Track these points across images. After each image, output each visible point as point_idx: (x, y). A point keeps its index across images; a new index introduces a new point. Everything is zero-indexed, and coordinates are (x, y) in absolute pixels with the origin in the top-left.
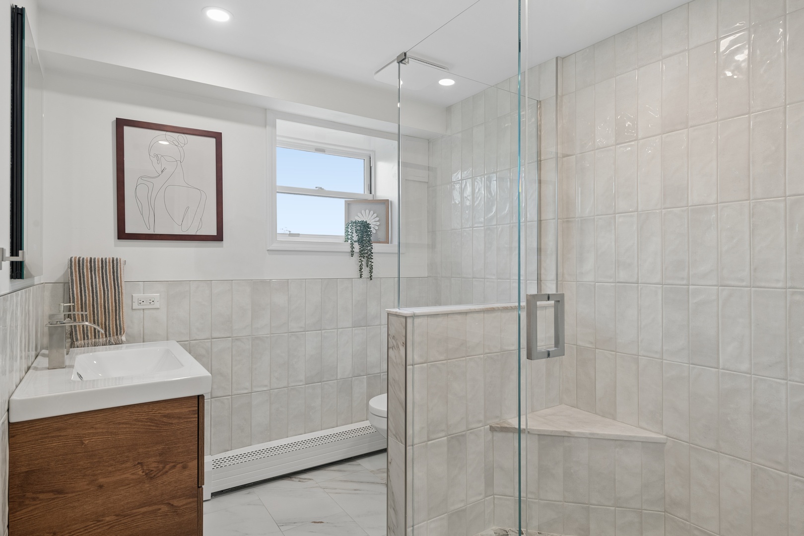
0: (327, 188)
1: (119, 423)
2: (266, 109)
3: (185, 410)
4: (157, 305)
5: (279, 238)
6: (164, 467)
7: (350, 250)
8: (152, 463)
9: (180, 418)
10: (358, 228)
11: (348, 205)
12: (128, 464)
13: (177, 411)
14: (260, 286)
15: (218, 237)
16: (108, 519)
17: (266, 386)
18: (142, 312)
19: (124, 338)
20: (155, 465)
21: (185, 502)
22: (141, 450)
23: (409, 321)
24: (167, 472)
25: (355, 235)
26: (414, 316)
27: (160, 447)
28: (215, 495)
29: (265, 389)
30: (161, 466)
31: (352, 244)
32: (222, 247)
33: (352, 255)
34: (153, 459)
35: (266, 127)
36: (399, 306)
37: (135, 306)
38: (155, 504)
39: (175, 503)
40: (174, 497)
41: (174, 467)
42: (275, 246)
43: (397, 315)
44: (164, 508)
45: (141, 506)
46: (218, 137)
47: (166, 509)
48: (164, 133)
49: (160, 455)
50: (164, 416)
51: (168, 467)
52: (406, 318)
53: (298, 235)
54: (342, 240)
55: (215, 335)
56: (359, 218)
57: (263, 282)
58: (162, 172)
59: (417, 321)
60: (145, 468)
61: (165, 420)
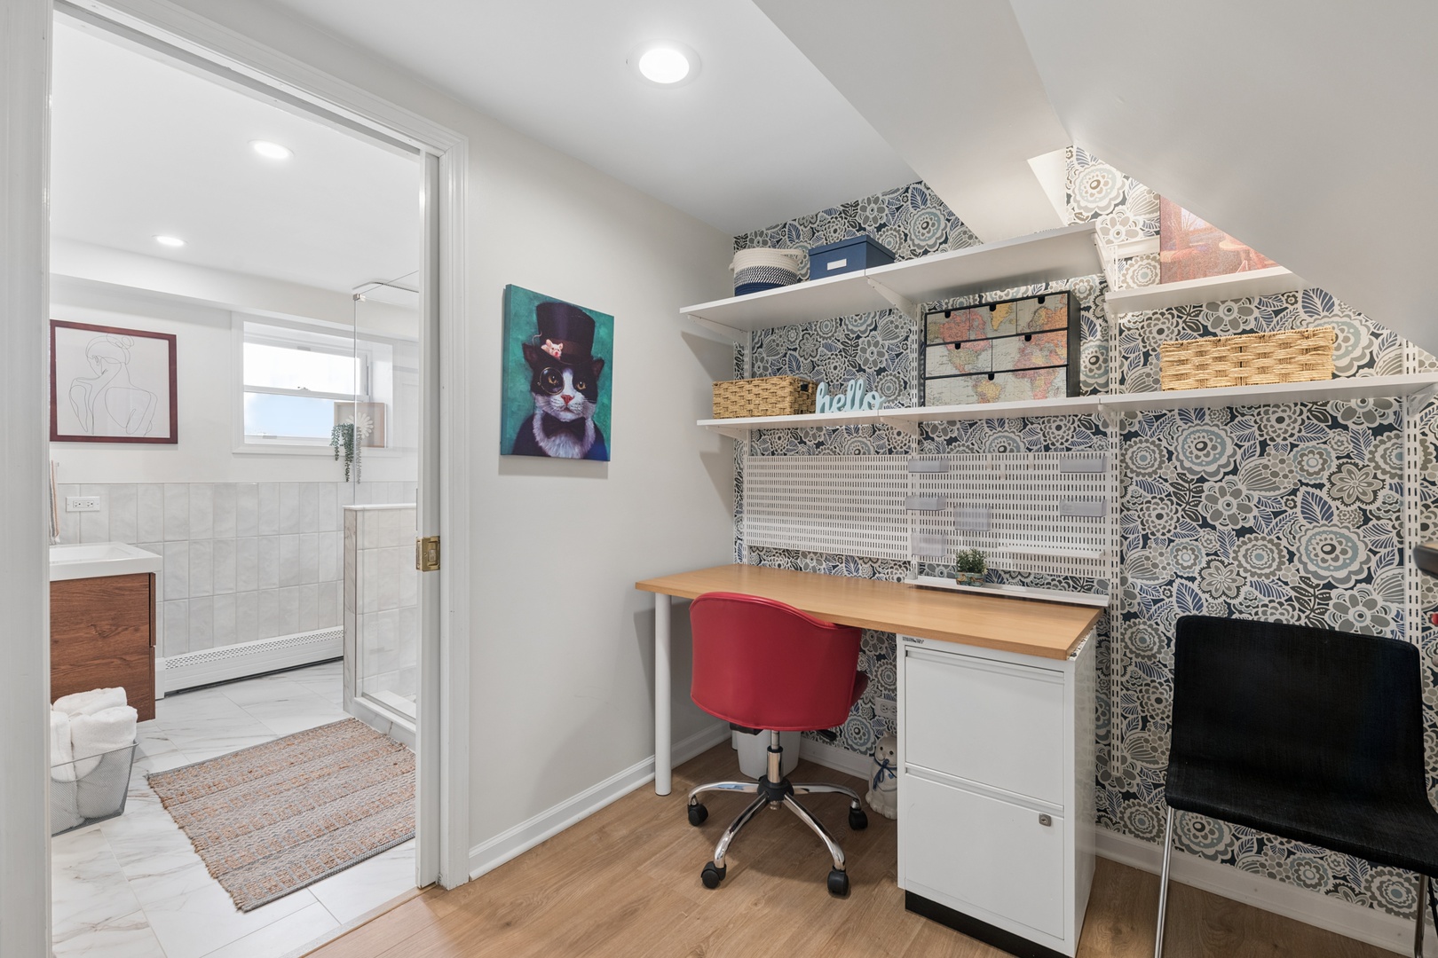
0: (312, 389)
1: (74, 593)
2: (231, 312)
3: (136, 584)
4: (96, 507)
5: (247, 441)
6: (116, 629)
7: (334, 453)
8: (105, 625)
9: (131, 590)
10: (346, 432)
11: (339, 407)
12: (82, 626)
13: (129, 585)
14: (223, 490)
15: (173, 439)
16: (63, 667)
17: (231, 589)
18: (78, 514)
19: (57, 539)
20: (109, 627)
21: (137, 658)
22: (94, 615)
23: (359, 514)
24: (119, 633)
25: (341, 438)
26: (364, 510)
27: (113, 613)
28: (168, 695)
29: (231, 592)
30: (114, 628)
31: (337, 448)
32: (177, 449)
33: (337, 459)
34: (106, 622)
35: (230, 328)
36: (354, 504)
37: (70, 508)
38: (109, 658)
39: (128, 658)
40: (126, 654)
41: (127, 629)
42: (241, 449)
43: (350, 510)
44: (117, 662)
45: (94, 659)
46: (172, 340)
47: (119, 662)
48: (106, 334)
49: (113, 619)
50: (117, 589)
51: (120, 629)
52: (356, 511)
53: (275, 437)
54: (327, 444)
55: (167, 538)
56: (348, 422)
57: (227, 486)
58: (103, 373)
59: (367, 514)
60: (98, 629)
61: (117, 591)
